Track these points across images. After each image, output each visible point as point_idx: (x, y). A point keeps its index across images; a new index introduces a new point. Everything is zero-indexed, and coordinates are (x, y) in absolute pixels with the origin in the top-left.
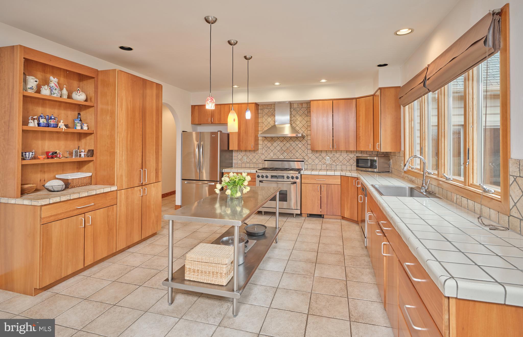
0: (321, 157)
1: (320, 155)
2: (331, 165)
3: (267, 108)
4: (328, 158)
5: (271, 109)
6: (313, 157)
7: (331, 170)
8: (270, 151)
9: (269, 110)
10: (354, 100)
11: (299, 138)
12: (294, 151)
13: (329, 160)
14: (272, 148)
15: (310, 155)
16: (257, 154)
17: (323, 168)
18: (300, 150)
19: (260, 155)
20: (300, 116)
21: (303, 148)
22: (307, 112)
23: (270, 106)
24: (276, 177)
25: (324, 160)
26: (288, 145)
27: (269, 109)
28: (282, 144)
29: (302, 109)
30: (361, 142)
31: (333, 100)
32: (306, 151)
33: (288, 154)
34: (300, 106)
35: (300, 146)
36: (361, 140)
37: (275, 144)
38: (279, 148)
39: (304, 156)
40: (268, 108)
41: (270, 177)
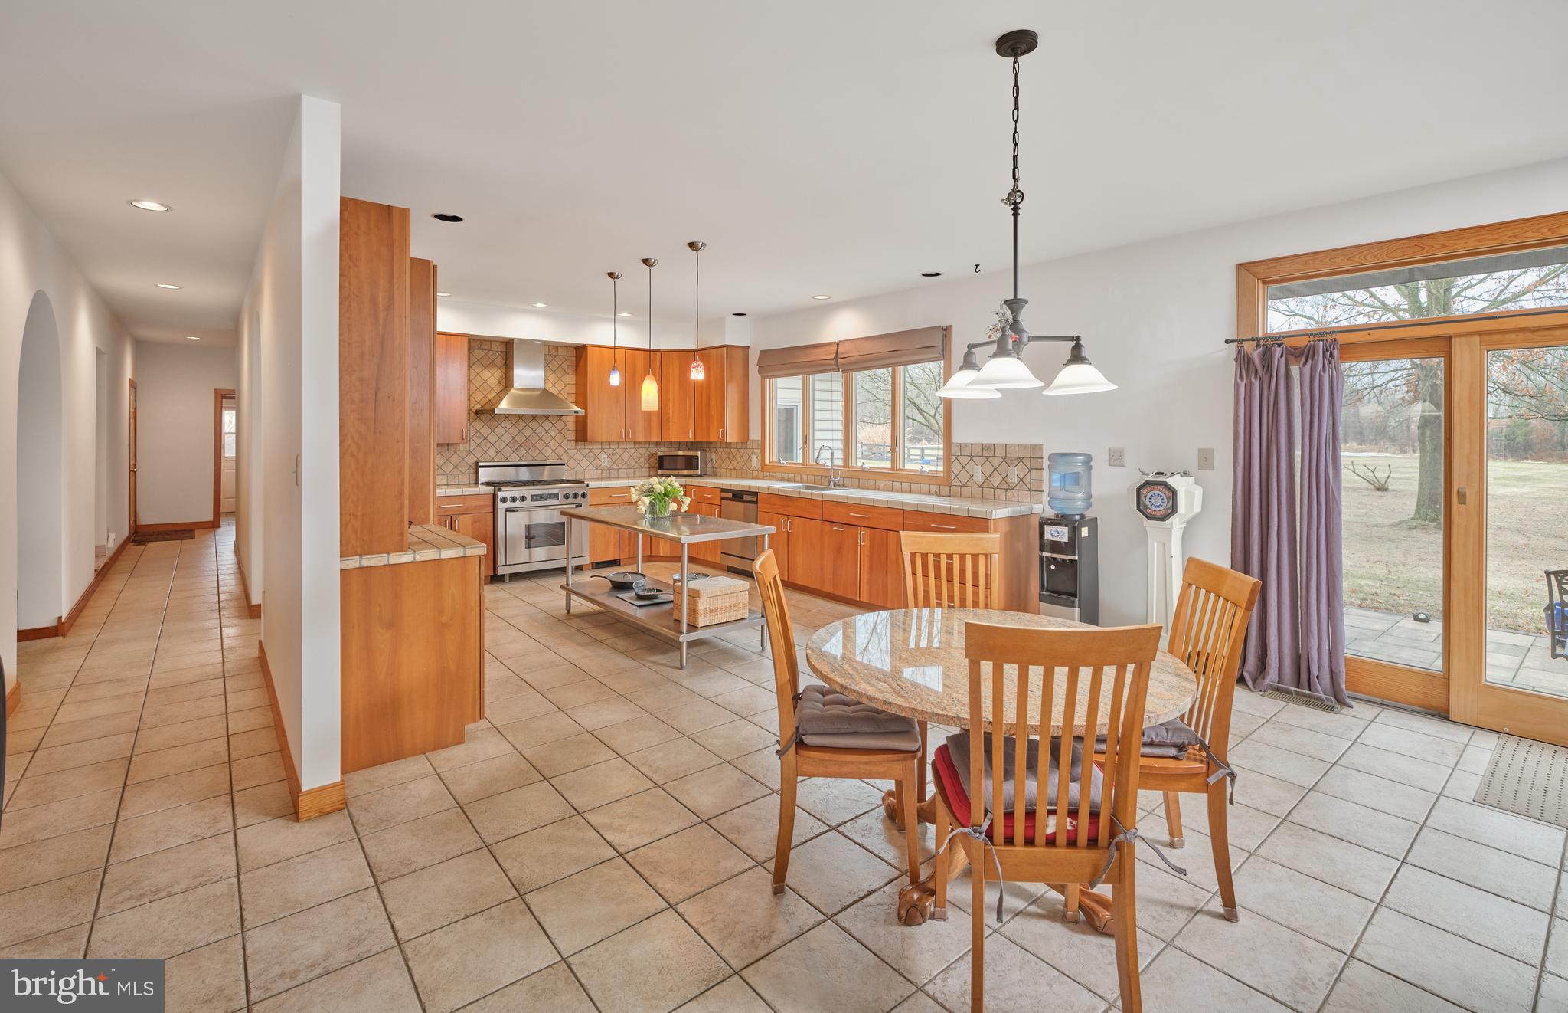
0: (592, 455)
1: (590, 451)
2: (610, 469)
3: (479, 348)
4: (606, 456)
5: (491, 353)
6: (578, 456)
7: (609, 479)
8: (489, 445)
9: (486, 354)
10: (659, 354)
11: (550, 418)
12: (540, 445)
13: (606, 460)
14: (492, 438)
15: (572, 452)
16: (455, 452)
17: (595, 477)
18: (553, 442)
19: (463, 454)
20: (554, 372)
21: (559, 438)
22: (568, 366)
23: (489, 343)
24: (541, 497)
25: (597, 461)
26: (528, 432)
27: (486, 352)
28: (514, 431)
29: (557, 359)
30: (671, 427)
31: (626, 349)
32: (564, 444)
33: (527, 451)
34: (553, 352)
35: (553, 434)
36: (671, 424)
37: (499, 430)
38: (507, 438)
39: (561, 453)
40: (482, 347)
41: (529, 498)
